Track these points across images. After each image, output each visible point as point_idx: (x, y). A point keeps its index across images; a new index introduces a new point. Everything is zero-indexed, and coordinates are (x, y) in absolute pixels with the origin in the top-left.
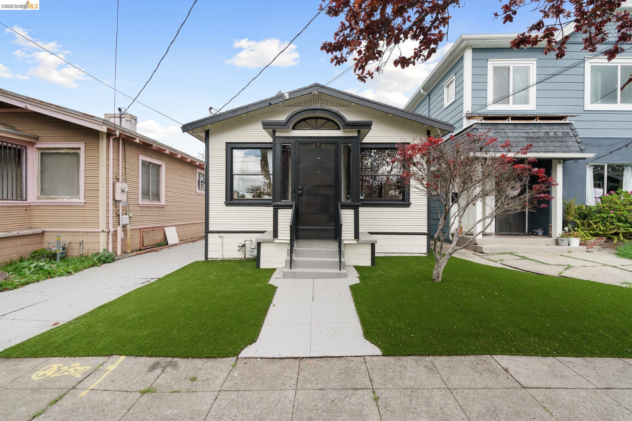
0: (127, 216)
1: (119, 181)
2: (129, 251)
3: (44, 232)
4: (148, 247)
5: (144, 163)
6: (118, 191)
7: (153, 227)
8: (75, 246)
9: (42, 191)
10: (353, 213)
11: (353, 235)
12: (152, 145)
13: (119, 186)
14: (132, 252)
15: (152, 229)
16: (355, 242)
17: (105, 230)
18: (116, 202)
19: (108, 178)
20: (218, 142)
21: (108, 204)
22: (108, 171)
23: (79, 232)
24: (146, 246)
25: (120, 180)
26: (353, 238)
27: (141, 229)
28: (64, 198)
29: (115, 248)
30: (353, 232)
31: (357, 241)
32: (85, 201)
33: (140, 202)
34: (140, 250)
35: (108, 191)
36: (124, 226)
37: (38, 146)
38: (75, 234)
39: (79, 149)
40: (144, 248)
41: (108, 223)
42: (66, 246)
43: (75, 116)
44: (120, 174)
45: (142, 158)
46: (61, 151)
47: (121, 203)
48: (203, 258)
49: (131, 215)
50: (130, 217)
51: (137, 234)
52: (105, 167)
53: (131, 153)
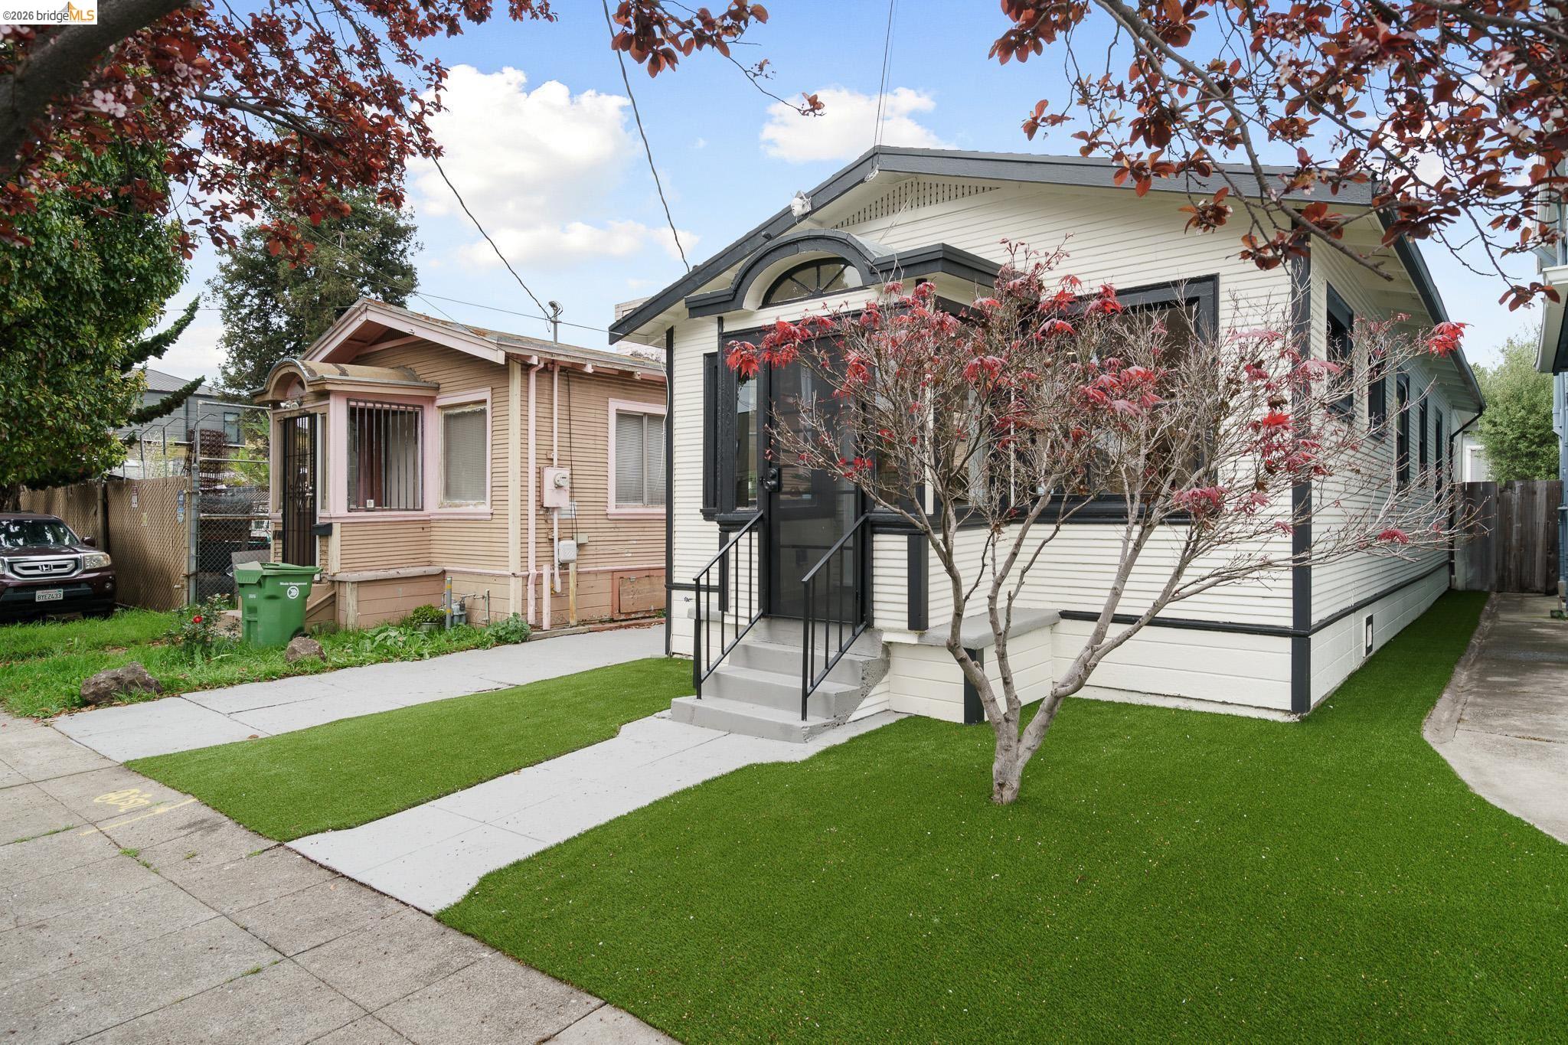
0: (574, 543)
1: (552, 465)
2: (573, 622)
3: (444, 572)
4: (633, 616)
5: (622, 416)
6: (548, 485)
7: (649, 569)
8: (481, 604)
9: (448, 491)
10: (905, 546)
11: (906, 617)
12: (632, 373)
13: (551, 475)
14: (584, 622)
15: (647, 573)
16: (912, 638)
17: (518, 573)
18: (545, 511)
19: (525, 459)
20: (687, 355)
21: (524, 516)
22: (525, 444)
23: (485, 574)
24: (630, 614)
25: (555, 462)
26: (905, 625)
27: (613, 572)
28: (468, 505)
29: (538, 613)
30: (905, 608)
31: (921, 636)
32: (490, 511)
33: (612, 509)
34: (612, 621)
35: (524, 487)
36: (564, 565)
37: (440, 402)
38: (480, 579)
39: (484, 402)
40: (623, 617)
41: (524, 558)
42: (467, 602)
43: (464, 337)
44: (555, 448)
45: (616, 404)
46: (467, 409)
47: (556, 514)
48: (662, 654)
49: (583, 539)
50: (580, 546)
51: (605, 584)
52: (518, 436)
53: (584, 399)
